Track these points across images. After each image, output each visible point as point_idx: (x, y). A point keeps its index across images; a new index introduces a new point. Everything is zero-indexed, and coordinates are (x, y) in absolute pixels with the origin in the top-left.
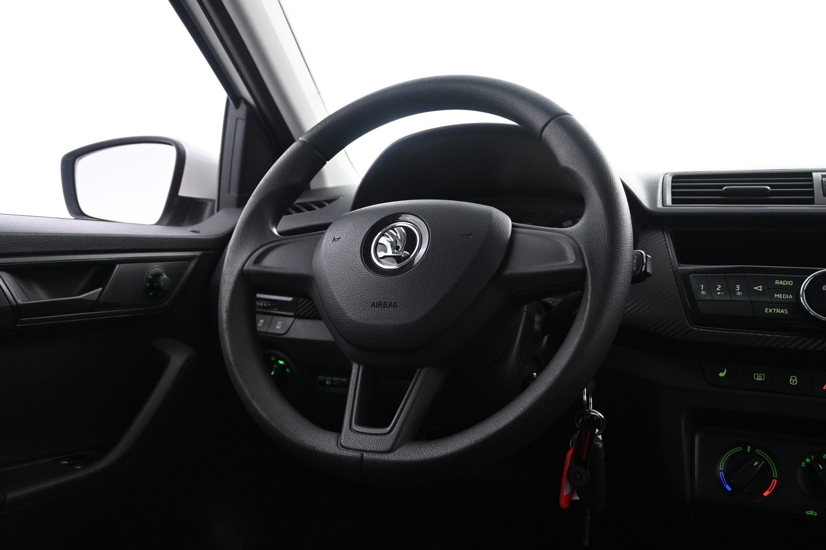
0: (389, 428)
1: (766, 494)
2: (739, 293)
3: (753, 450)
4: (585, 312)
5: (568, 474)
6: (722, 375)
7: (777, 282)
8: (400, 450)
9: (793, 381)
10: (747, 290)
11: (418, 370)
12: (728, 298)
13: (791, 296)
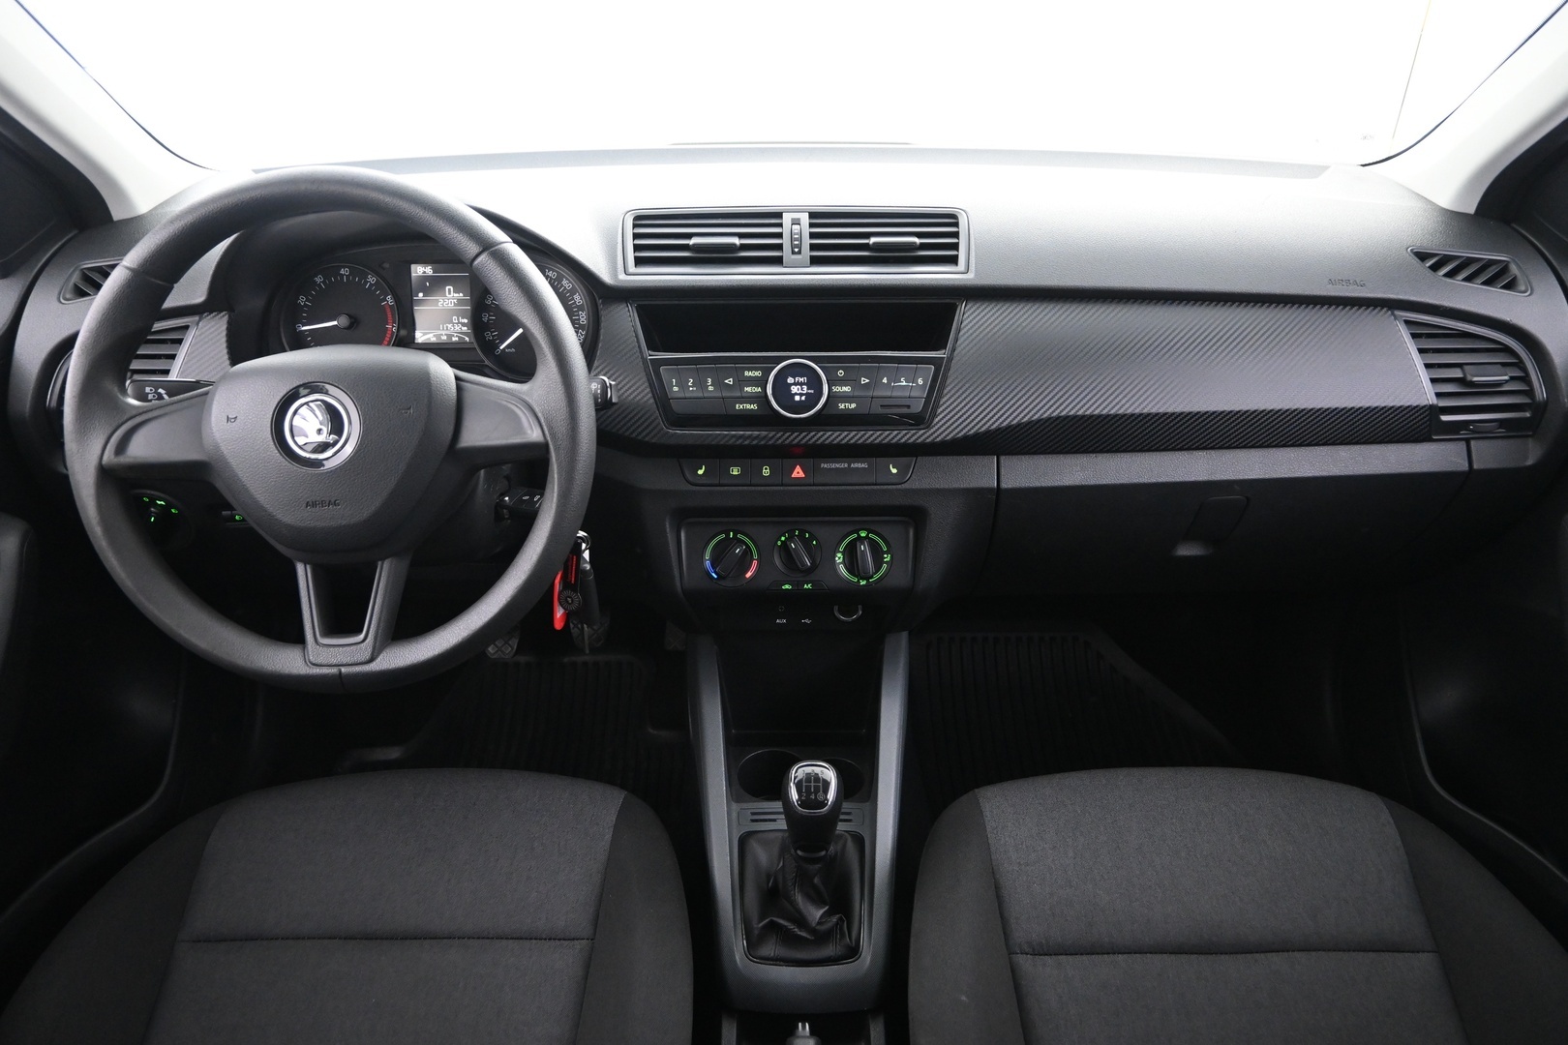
0: (362, 636)
1: (749, 575)
2: (711, 388)
3: (735, 535)
4: (553, 492)
5: (559, 599)
6: (700, 472)
7: (746, 373)
8: (381, 657)
9: (766, 472)
10: (719, 384)
11: (380, 563)
12: (700, 395)
13: (760, 389)
